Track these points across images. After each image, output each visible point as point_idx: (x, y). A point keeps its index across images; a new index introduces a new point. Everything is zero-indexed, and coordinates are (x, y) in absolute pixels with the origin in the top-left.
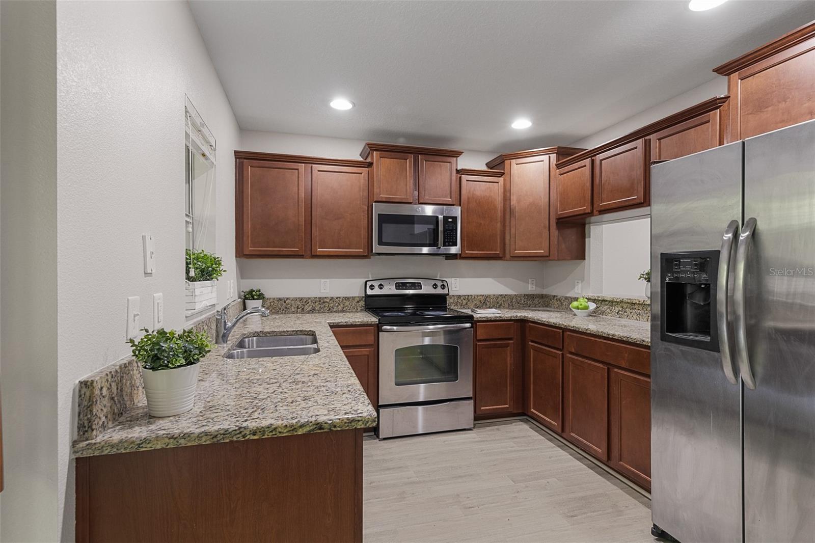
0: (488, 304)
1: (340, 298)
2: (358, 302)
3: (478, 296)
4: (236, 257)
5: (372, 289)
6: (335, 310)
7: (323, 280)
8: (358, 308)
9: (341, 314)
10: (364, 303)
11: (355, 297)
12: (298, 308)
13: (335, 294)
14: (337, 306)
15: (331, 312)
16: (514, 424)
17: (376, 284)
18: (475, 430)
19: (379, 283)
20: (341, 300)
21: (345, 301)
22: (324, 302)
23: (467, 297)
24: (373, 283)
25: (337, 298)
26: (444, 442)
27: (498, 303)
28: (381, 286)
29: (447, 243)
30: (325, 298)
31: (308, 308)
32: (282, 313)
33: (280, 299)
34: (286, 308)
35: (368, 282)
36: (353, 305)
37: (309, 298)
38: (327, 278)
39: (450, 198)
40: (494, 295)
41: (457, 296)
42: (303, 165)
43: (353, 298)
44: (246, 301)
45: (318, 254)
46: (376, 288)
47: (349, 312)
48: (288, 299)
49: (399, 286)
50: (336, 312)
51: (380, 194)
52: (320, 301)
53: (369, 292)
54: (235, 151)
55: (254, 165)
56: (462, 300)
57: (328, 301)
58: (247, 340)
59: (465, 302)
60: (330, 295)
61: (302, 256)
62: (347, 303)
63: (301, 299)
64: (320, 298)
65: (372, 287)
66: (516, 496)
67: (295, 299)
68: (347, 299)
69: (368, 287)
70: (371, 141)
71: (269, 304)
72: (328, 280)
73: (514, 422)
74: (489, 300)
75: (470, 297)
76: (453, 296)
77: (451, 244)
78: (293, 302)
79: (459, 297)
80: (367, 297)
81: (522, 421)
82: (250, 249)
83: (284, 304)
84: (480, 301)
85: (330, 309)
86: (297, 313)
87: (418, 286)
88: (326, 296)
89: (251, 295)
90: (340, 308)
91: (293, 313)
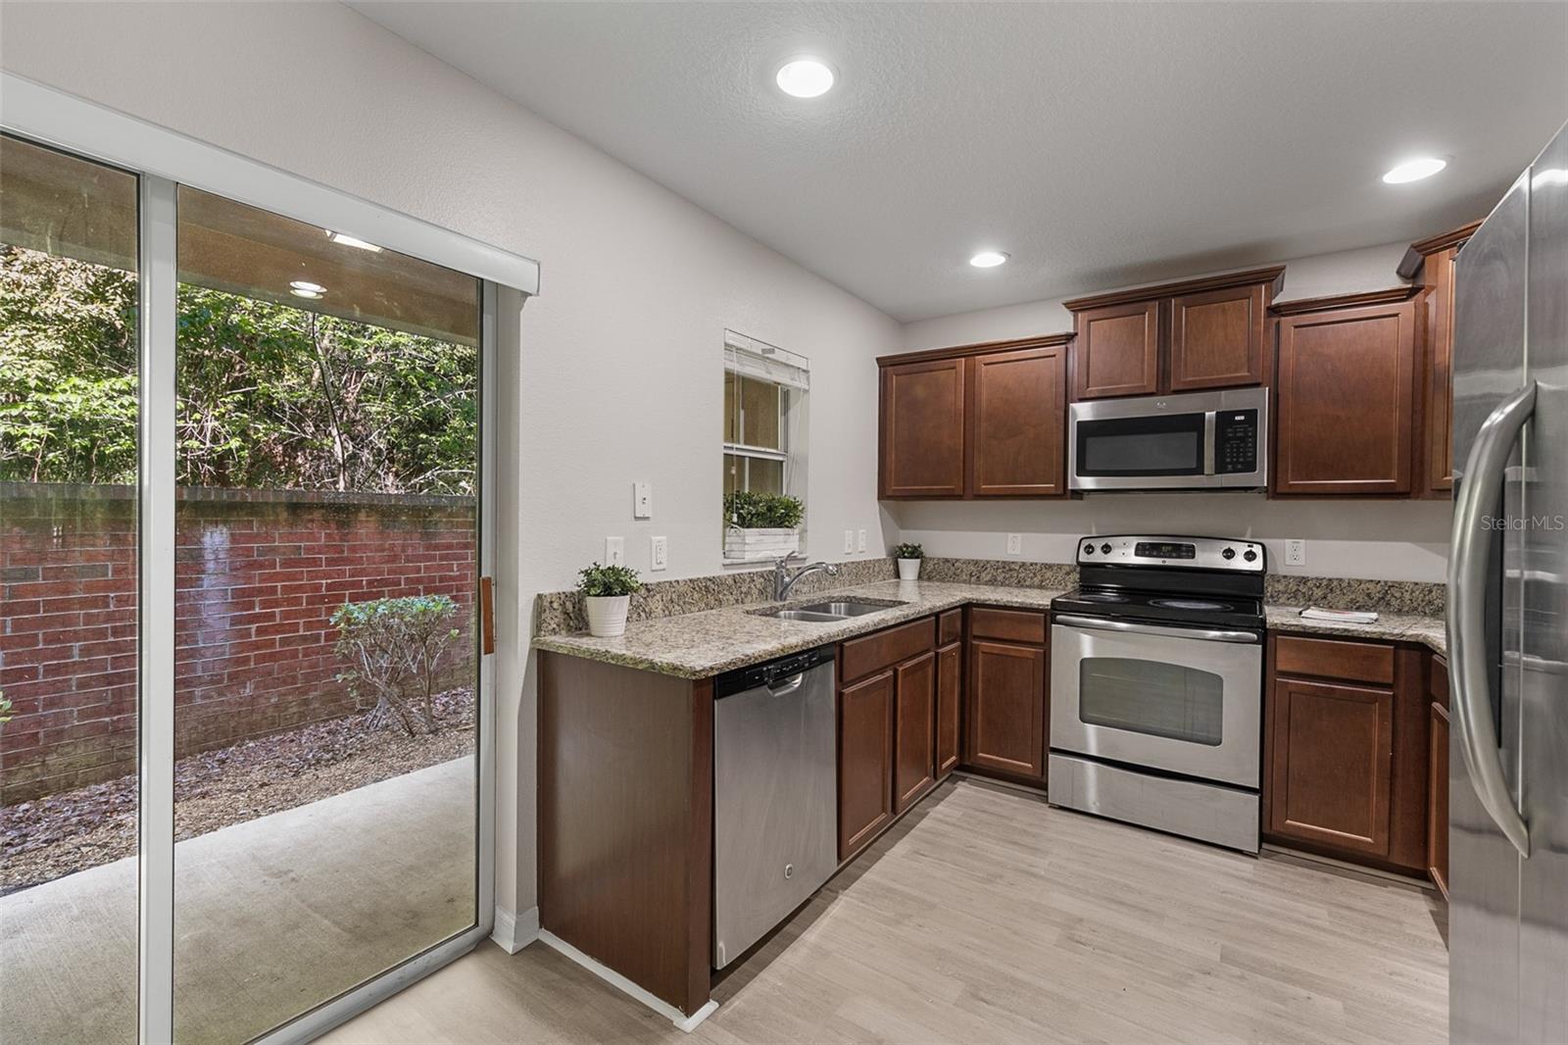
0: (1393, 602)
1: (1036, 564)
2: (1068, 574)
3: (1360, 582)
4: (879, 499)
5: (1089, 553)
6: (1027, 583)
7: (1011, 535)
8: (1068, 583)
9: (1037, 591)
10: (1078, 576)
11: (1063, 565)
12: (971, 575)
13: (1028, 559)
14: (1032, 578)
15: (1022, 586)
16: (1390, 888)
17: (1098, 544)
18: (1262, 861)
19: (1103, 542)
20: (1038, 567)
21: (1044, 570)
22: (1011, 570)
23: (1325, 583)
24: (1093, 543)
25: (1031, 564)
26: (1163, 851)
27: (1430, 602)
28: (1107, 549)
29: (1230, 467)
30: (1013, 563)
31: (985, 576)
32: (949, 581)
33: (947, 561)
34: (955, 574)
35: (1083, 542)
36: (1060, 578)
37: (988, 562)
38: (1020, 531)
39: (1249, 371)
40: (1417, 584)
41: (1295, 578)
42: (963, 359)
43: (1060, 566)
44: (899, 560)
45: (982, 493)
46: (1098, 551)
47: (1052, 589)
48: (957, 560)
49: (1145, 550)
50: (1029, 587)
51: (1088, 387)
52: (1004, 567)
53: (1084, 558)
54: (878, 359)
55: (899, 372)
56: (1310, 589)
57: (1017, 568)
58: (833, 605)
59: (1318, 593)
60: (1020, 560)
61: (960, 498)
62: (1049, 574)
63: (976, 562)
64: (1004, 562)
65: (1090, 549)
66: (1192, 975)
67: (968, 562)
68: (1049, 567)
69: (1082, 549)
70: (1073, 295)
71: (932, 567)
72: (1019, 535)
73: (1393, 885)
74: (1398, 595)
75: (1335, 583)
76: (1285, 577)
77: (1239, 466)
78: (964, 566)
79: (1304, 580)
80: (1084, 566)
81: (1423, 893)
82: (892, 488)
83: (952, 568)
84: (1368, 595)
85: (1019, 582)
86: (970, 583)
87: (1187, 551)
88: (1012, 560)
89: (901, 552)
90: (1036, 581)
91: (964, 582)
